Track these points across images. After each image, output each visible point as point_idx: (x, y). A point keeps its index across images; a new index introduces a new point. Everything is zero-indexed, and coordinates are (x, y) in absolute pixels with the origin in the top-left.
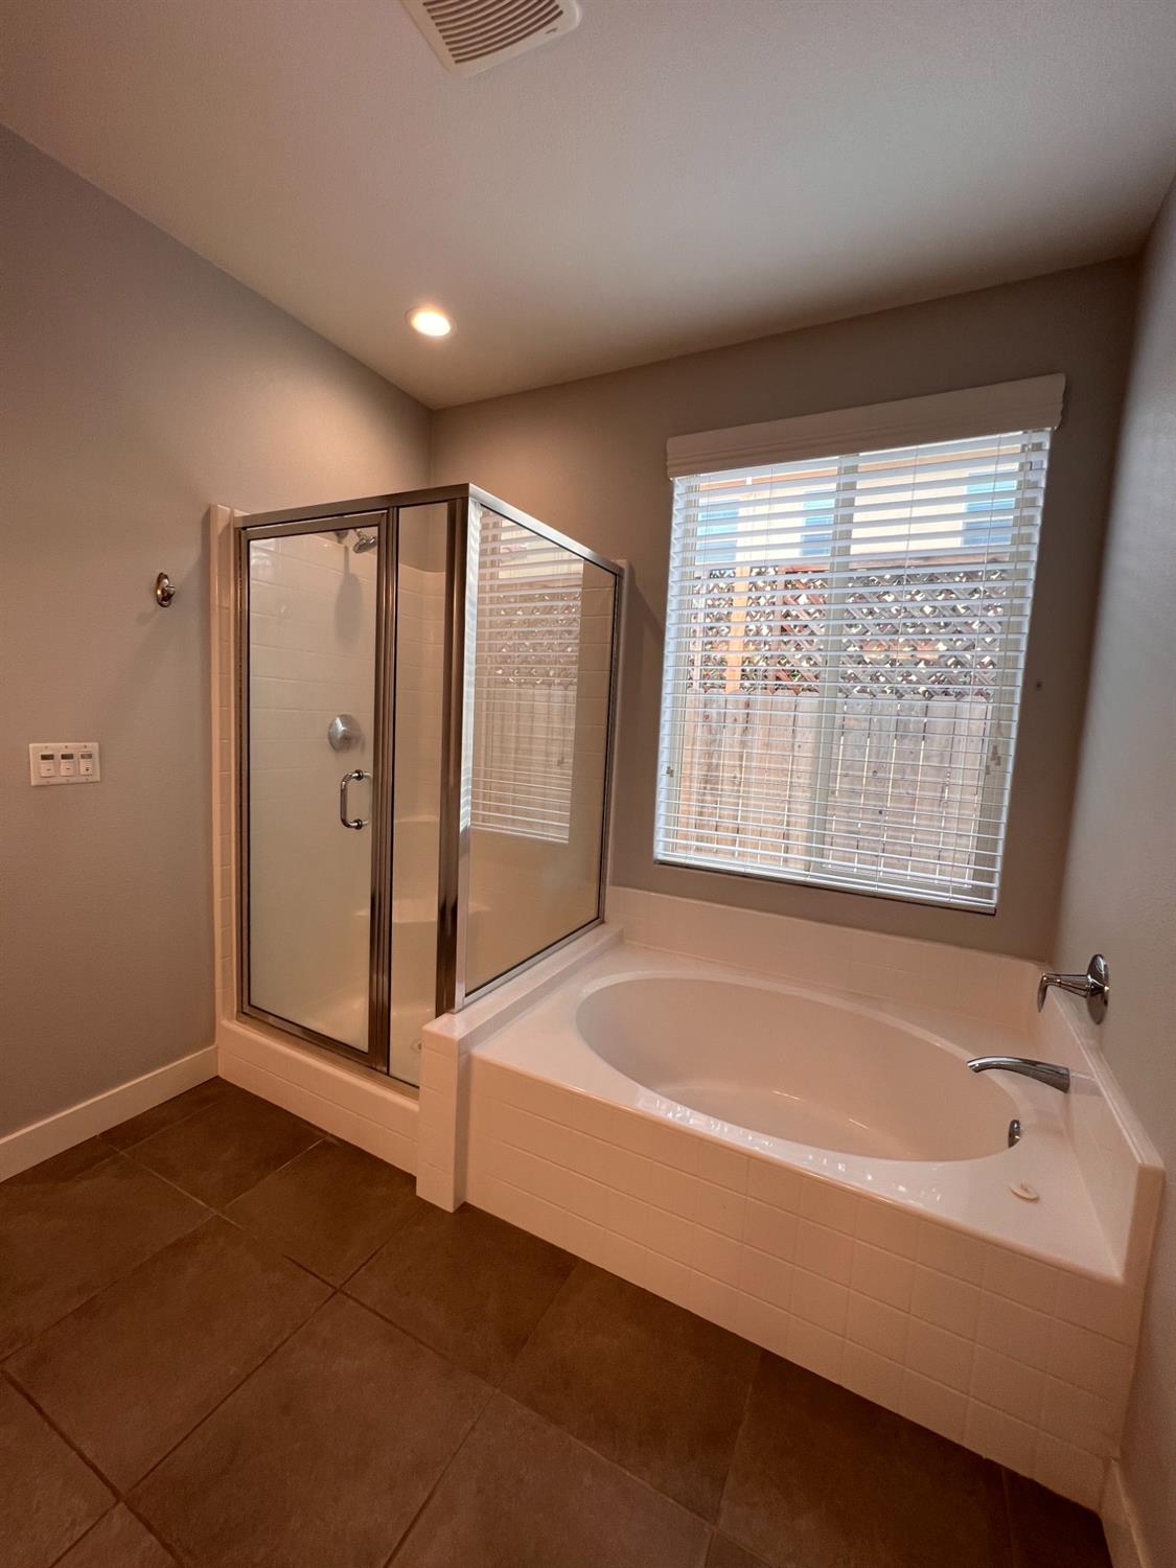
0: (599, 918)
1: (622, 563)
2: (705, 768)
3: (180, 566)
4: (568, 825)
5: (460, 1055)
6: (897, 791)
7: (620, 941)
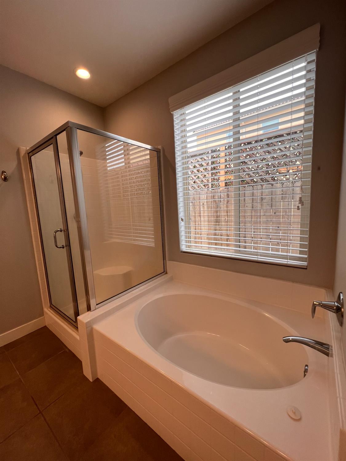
0: (165, 272)
1: (160, 147)
2: (215, 217)
3: (10, 167)
4: (154, 240)
5: (87, 328)
6: (284, 220)
7: (171, 279)
